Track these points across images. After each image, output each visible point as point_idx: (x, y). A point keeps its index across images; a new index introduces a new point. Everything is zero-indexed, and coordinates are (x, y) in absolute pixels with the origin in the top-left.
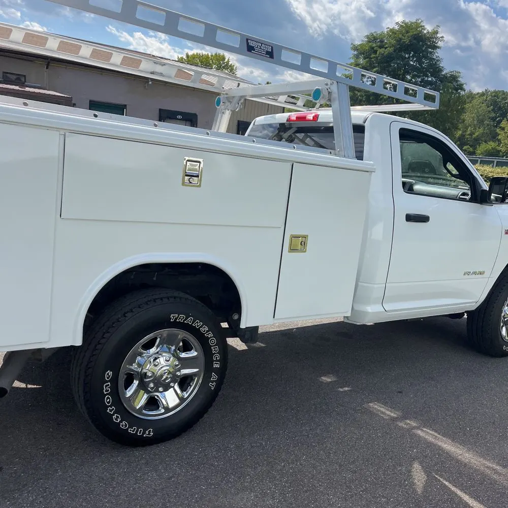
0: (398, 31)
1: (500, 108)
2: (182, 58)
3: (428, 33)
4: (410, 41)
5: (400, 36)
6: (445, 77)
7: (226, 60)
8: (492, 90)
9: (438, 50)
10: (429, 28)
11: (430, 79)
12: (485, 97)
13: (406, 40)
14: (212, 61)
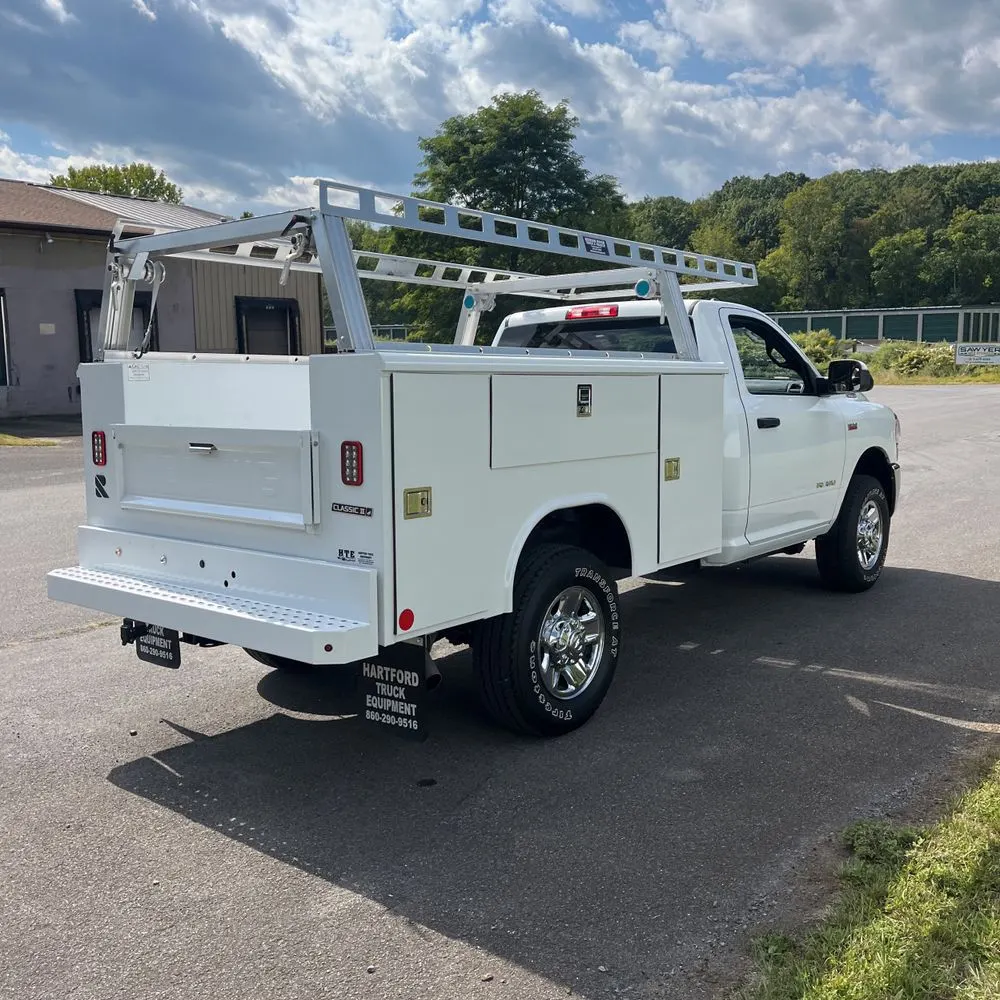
0: (498, 112)
1: (674, 229)
2: (61, 180)
3: (550, 112)
4: (524, 129)
5: (505, 121)
6: (590, 185)
7: (157, 177)
8: (655, 197)
9: (571, 141)
10: (550, 104)
11: (566, 192)
12: (646, 211)
13: (517, 128)
14: (129, 182)
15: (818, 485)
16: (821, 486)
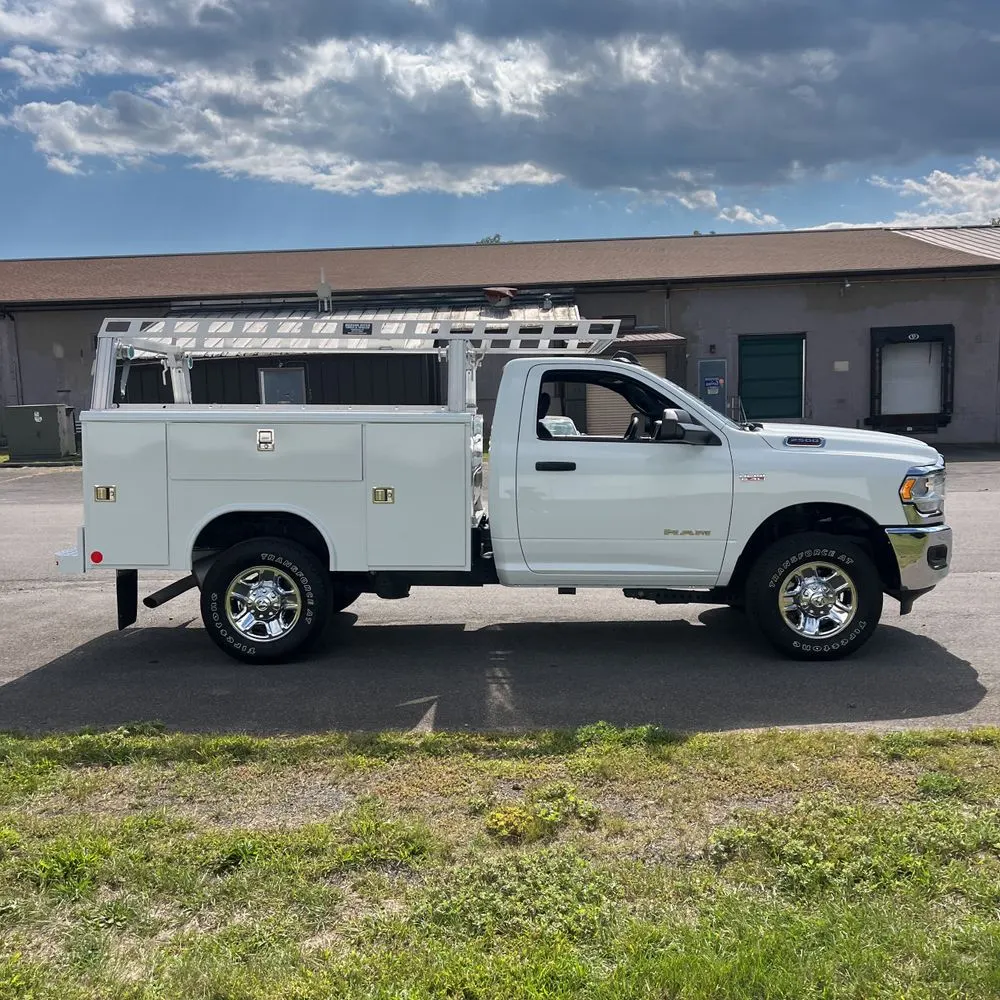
15: (667, 532)
16: (675, 533)
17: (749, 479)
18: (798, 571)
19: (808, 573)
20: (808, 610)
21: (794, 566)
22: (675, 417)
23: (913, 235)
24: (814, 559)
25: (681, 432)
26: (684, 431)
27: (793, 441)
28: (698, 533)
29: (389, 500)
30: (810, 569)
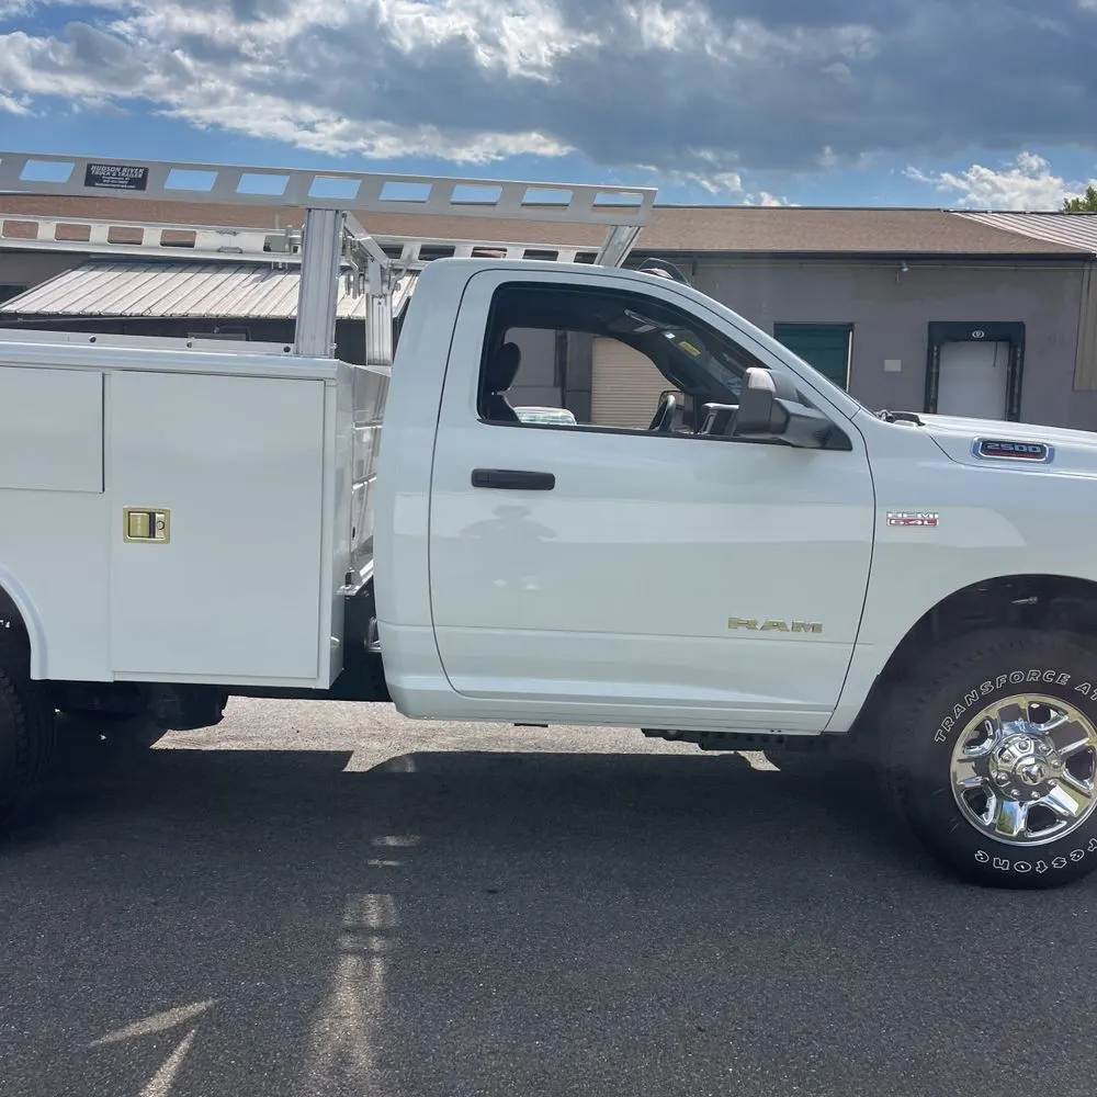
15: (735, 623)
16: (750, 625)
17: (907, 522)
18: (993, 711)
19: (1011, 714)
20: (1008, 789)
21: (986, 701)
22: (771, 386)
23: (977, 218)
24: (1026, 688)
25: (778, 419)
26: (788, 415)
27: (991, 448)
28: (796, 627)
29: (159, 534)
30: (1015, 707)
